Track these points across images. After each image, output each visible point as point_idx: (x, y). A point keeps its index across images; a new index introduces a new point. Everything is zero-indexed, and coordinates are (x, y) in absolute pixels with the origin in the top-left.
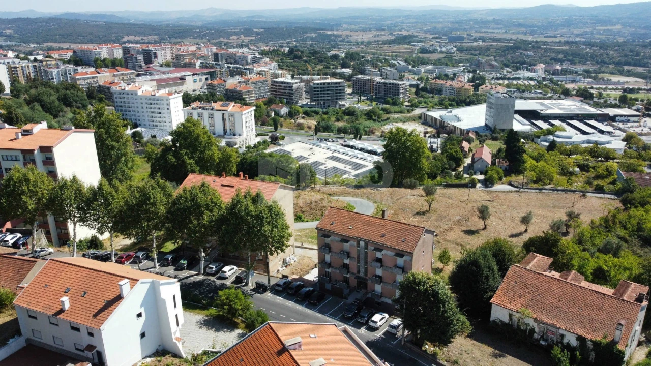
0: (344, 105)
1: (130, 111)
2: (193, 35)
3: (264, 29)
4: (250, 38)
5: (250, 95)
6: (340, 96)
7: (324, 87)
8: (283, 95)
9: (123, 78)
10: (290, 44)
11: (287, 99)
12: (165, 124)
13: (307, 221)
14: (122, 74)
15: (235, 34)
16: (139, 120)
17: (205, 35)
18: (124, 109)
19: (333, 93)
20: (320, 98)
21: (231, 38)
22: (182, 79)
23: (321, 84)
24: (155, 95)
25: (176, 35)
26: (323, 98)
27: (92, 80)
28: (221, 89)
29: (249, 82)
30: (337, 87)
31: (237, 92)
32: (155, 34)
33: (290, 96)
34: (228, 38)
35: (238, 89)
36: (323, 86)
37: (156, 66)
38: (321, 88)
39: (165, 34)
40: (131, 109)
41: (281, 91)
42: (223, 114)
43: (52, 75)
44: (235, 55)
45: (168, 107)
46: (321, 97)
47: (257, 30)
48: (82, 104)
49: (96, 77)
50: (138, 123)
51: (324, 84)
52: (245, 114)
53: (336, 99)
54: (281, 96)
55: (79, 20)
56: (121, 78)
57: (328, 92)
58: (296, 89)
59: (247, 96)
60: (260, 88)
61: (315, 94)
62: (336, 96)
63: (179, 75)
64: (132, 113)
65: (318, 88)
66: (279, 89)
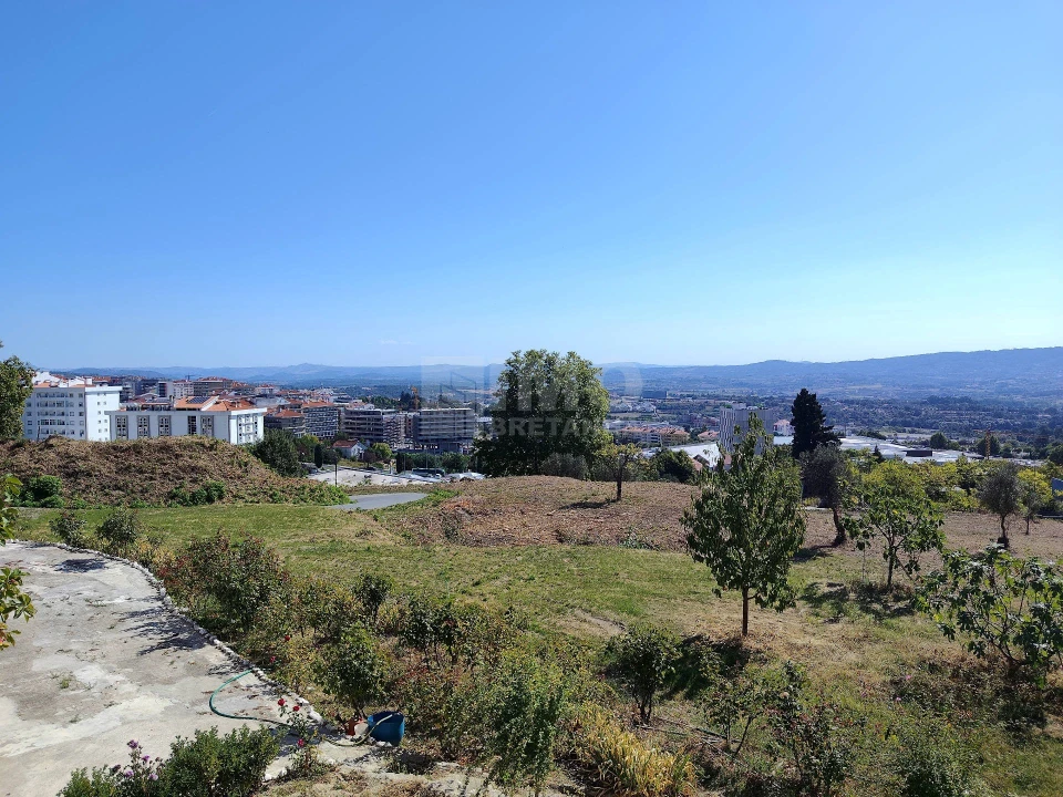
5: (297, 427)
6: (465, 433)
7: (437, 419)
8: (365, 434)
11: (371, 440)
19: (453, 429)
20: (430, 437)
23: (432, 413)
26: (434, 437)
30: (460, 418)
33: (377, 435)
36: (434, 416)
38: (432, 420)
41: (362, 426)
42: (192, 419)
45: (82, 409)
51: (437, 413)
53: (460, 439)
54: (362, 436)
57: (444, 427)
58: (389, 423)
59: (291, 427)
60: (321, 419)
61: (421, 430)
62: (459, 434)
65: (426, 420)
66: (359, 424)
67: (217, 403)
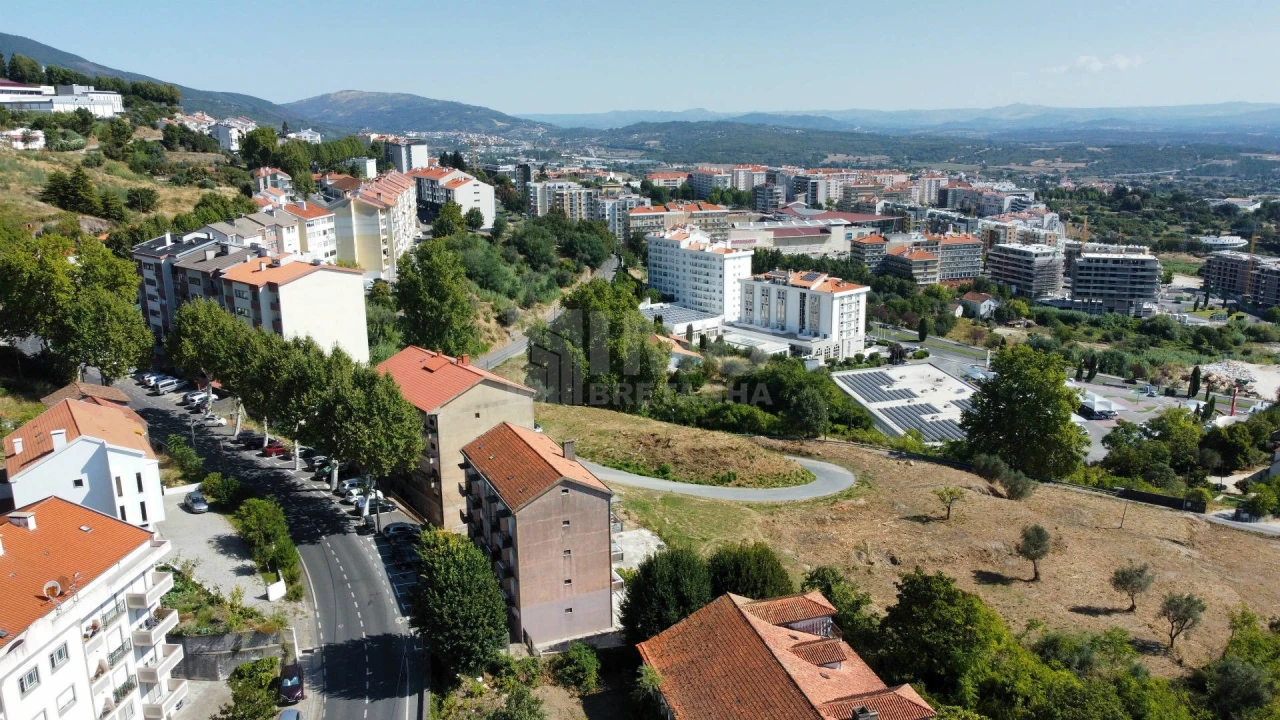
0: (1149, 311)
1: (665, 275)
2: (956, 156)
3: (1112, 147)
4: (1074, 165)
5: (929, 271)
6: (1141, 290)
7: (1103, 269)
8: (1014, 277)
9: (706, 221)
10: (1158, 178)
11: (1018, 285)
12: (713, 302)
13: (674, 480)
14: (706, 215)
15: (1044, 155)
16: (678, 292)
17: (980, 157)
18: (658, 269)
19: (1125, 283)
20: (1091, 291)
21: (1032, 163)
22: (825, 231)
23: (1098, 260)
24: (703, 250)
25: (925, 155)
26: (1098, 291)
27: (654, 221)
28: (876, 254)
29: (937, 244)
30: (1136, 270)
31: (904, 262)
32: (885, 153)
33: (1027, 280)
34: (1027, 164)
35: (906, 255)
36: (1101, 265)
37: (798, 205)
38: (1097, 269)
39: (904, 152)
40: (668, 271)
41: (1010, 267)
42: (803, 296)
43: (604, 210)
44: (980, 194)
45: (721, 272)
46: (1095, 288)
47: (1095, 149)
48: (591, 255)
49: (663, 216)
50: (676, 296)
51: (1105, 261)
52: (842, 298)
53: (1133, 296)
54: (1009, 279)
55: (763, 125)
56: (703, 222)
57: (1112, 279)
58: (1042, 268)
59: (922, 271)
60: (961, 258)
61: (1081, 281)
62: (1131, 289)
63: (821, 223)
64: (669, 278)
65: (1089, 268)
66: (1007, 264)
67: (826, 281)
